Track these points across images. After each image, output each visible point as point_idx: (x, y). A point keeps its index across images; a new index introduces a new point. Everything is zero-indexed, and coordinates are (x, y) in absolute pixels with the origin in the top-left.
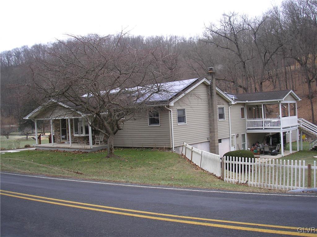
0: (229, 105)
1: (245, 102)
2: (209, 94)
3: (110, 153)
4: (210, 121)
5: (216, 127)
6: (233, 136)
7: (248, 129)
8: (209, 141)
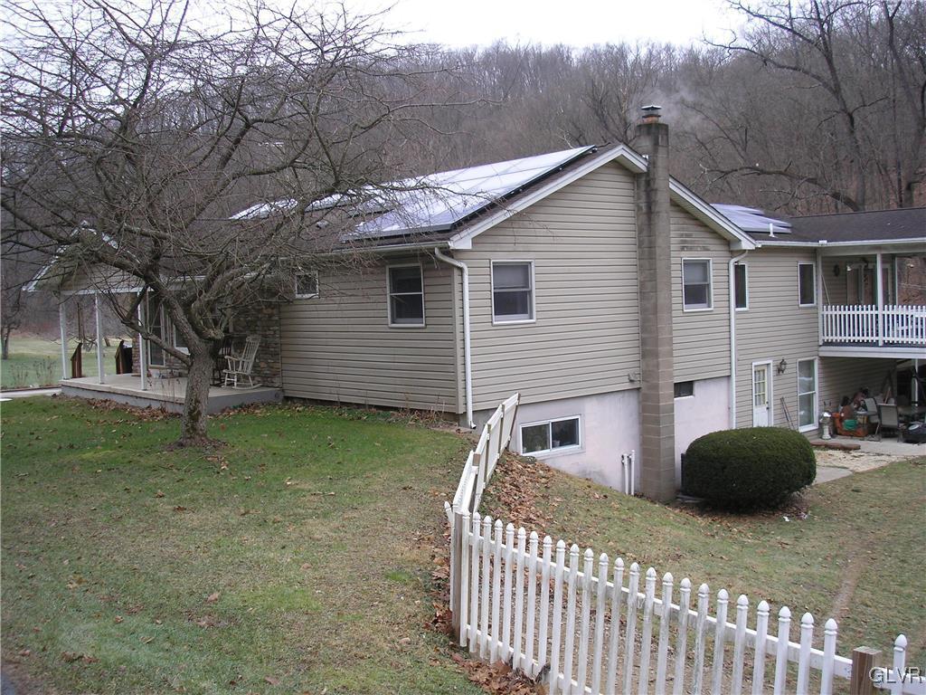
0: (731, 252)
1: (814, 244)
2: (640, 208)
3: (188, 431)
4: (643, 311)
5: (663, 336)
6: (765, 368)
7: (827, 344)
8: (638, 389)
